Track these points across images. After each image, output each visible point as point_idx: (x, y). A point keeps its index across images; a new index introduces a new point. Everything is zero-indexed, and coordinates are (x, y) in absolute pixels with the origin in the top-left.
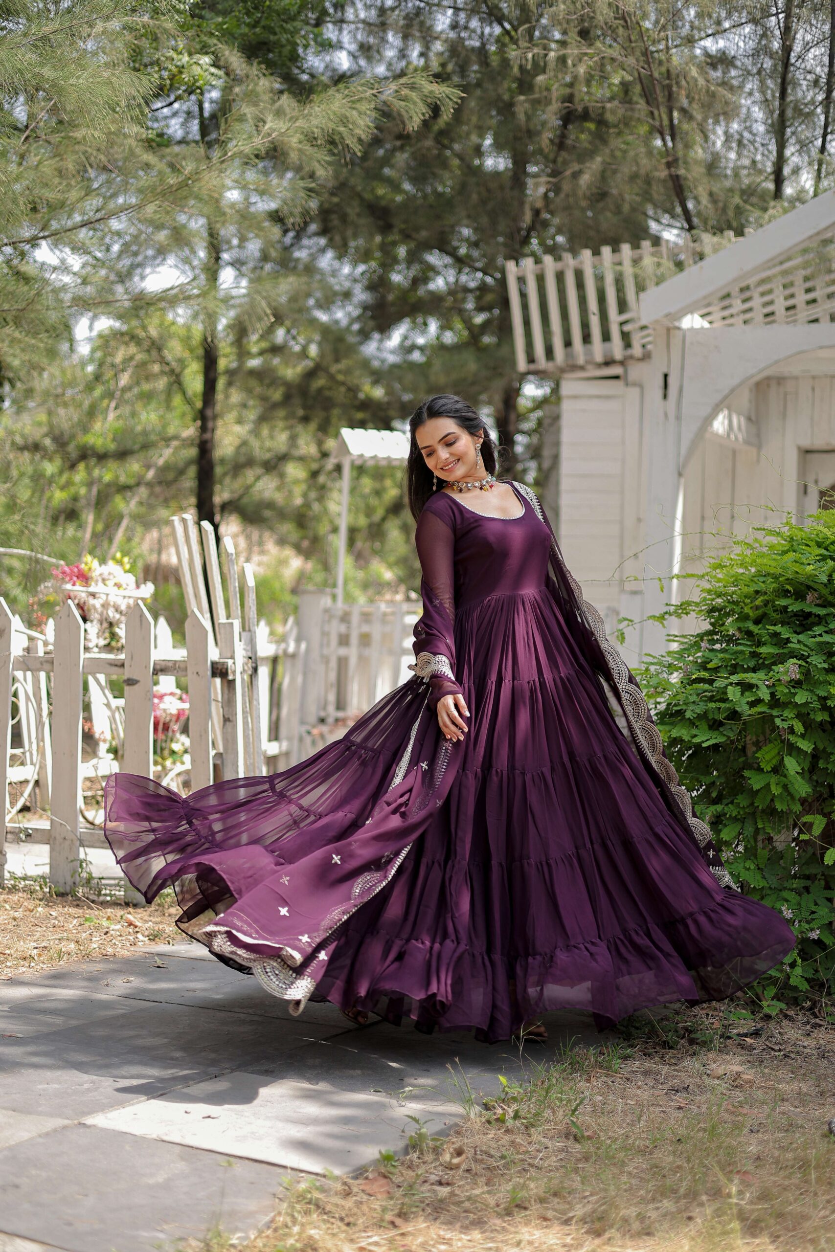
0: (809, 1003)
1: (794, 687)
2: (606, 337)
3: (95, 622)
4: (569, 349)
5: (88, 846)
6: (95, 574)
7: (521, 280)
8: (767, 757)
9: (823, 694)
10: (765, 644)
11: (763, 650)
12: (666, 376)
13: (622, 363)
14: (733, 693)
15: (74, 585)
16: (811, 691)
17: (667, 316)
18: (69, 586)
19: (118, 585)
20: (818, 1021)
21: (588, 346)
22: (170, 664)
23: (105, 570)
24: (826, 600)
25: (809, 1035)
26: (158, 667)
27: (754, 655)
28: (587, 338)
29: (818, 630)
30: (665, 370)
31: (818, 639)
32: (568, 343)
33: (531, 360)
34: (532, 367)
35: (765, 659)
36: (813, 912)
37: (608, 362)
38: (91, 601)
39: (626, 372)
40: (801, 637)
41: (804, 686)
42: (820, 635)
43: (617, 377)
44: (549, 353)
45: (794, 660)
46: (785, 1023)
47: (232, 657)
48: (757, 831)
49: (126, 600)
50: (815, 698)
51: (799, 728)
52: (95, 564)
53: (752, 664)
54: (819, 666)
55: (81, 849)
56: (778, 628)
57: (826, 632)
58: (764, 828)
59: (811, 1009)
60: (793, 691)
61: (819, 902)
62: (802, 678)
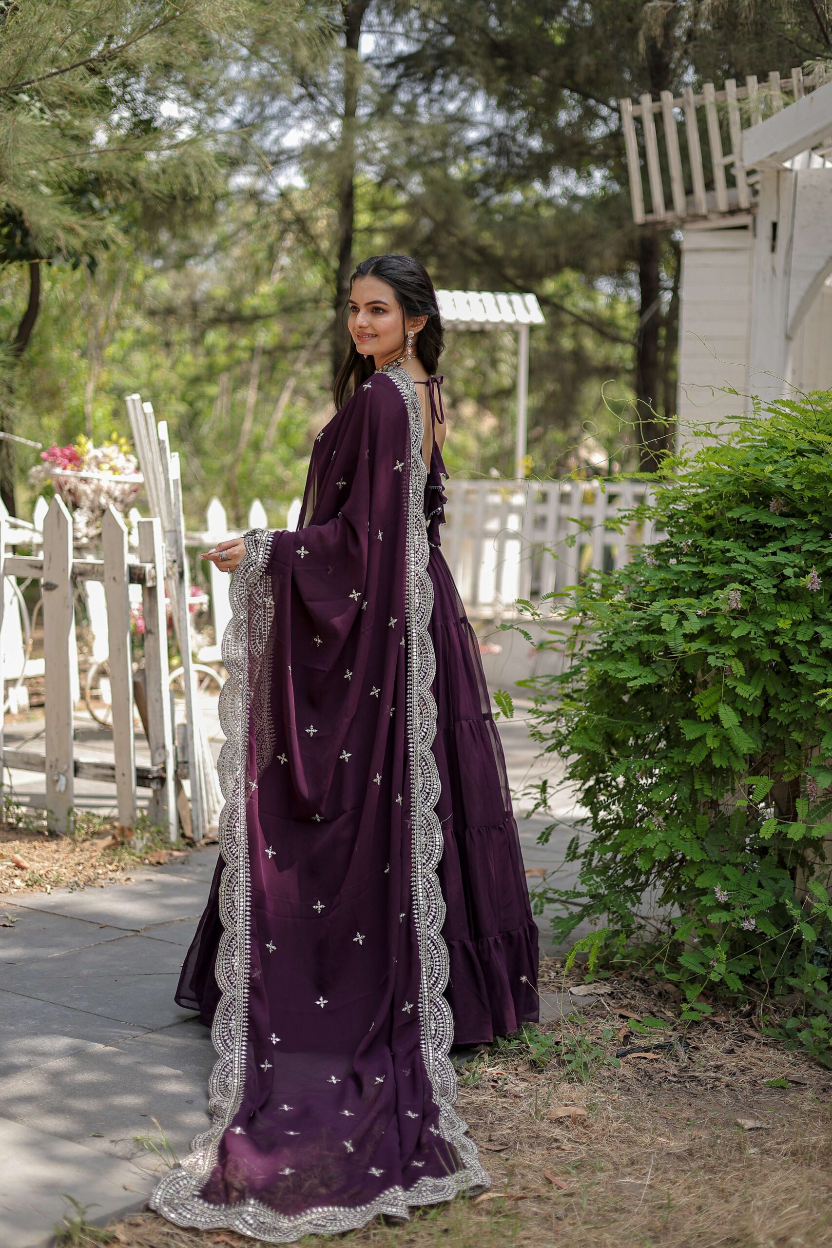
0: (748, 1007)
1: (735, 618)
2: (731, 182)
3: (85, 509)
4: (690, 198)
5: (12, 767)
6: (86, 458)
7: (638, 120)
8: (706, 704)
9: (769, 627)
10: (712, 562)
11: (709, 570)
12: (775, 226)
13: (748, 211)
14: (668, 622)
15: (65, 468)
16: (757, 624)
17: (772, 155)
18: (58, 471)
19: (113, 469)
20: (752, 1032)
21: (712, 193)
22: (89, 567)
23: (98, 453)
24: (794, 507)
25: (731, 1051)
26: (77, 571)
27: (700, 575)
28: (709, 185)
29: (772, 546)
30: (774, 218)
31: (772, 558)
32: (689, 191)
33: (649, 209)
34: (650, 218)
35: (711, 580)
36: (755, 896)
37: (734, 211)
38: (82, 487)
39: (754, 220)
40: (750, 555)
41: (749, 618)
42: (774, 554)
43: (744, 228)
44: (669, 203)
45: (736, 585)
46: (711, 1031)
47: (153, 561)
48: (694, 792)
49: (120, 486)
50: (760, 633)
51: (738, 668)
52: (90, 445)
53: (695, 587)
54: (765, 591)
55: (5, 770)
56: (728, 544)
57: (782, 549)
58: (702, 789)
59: (749, 1014)
60: (733, 623)
61: (764, 883)
62: (746, 607)
